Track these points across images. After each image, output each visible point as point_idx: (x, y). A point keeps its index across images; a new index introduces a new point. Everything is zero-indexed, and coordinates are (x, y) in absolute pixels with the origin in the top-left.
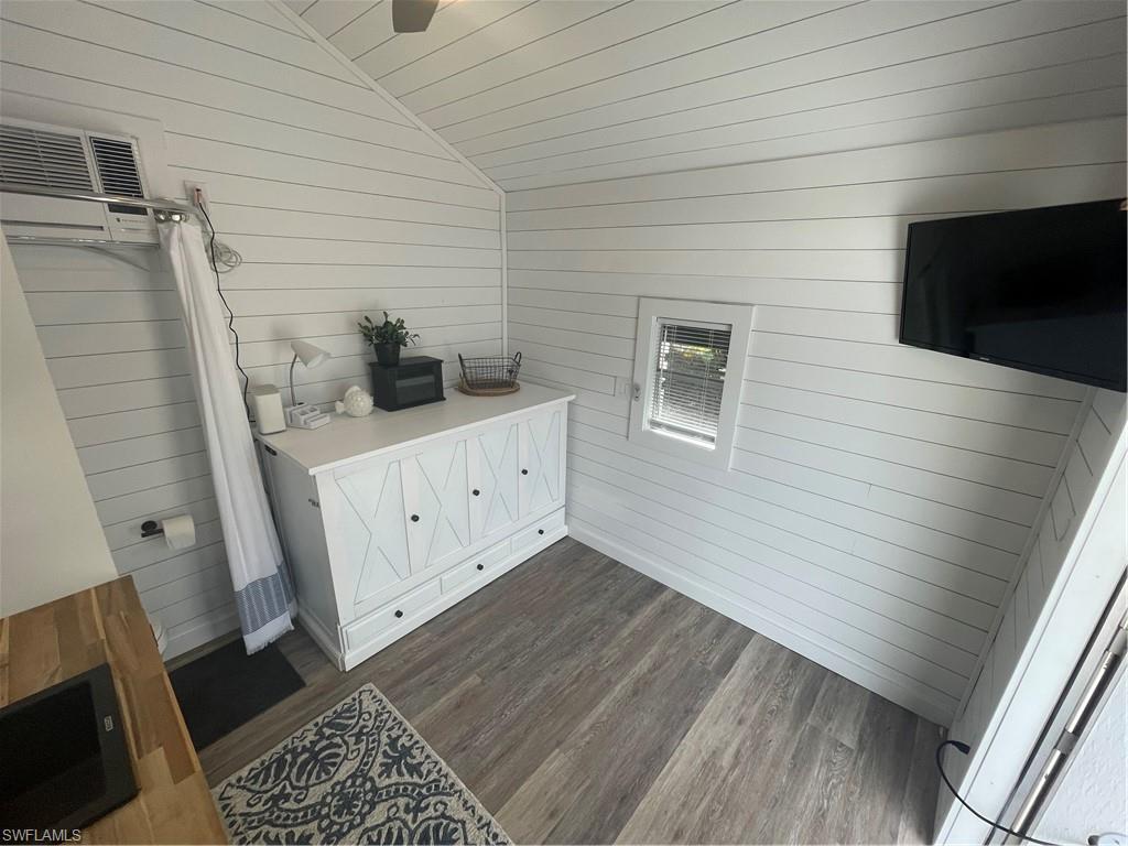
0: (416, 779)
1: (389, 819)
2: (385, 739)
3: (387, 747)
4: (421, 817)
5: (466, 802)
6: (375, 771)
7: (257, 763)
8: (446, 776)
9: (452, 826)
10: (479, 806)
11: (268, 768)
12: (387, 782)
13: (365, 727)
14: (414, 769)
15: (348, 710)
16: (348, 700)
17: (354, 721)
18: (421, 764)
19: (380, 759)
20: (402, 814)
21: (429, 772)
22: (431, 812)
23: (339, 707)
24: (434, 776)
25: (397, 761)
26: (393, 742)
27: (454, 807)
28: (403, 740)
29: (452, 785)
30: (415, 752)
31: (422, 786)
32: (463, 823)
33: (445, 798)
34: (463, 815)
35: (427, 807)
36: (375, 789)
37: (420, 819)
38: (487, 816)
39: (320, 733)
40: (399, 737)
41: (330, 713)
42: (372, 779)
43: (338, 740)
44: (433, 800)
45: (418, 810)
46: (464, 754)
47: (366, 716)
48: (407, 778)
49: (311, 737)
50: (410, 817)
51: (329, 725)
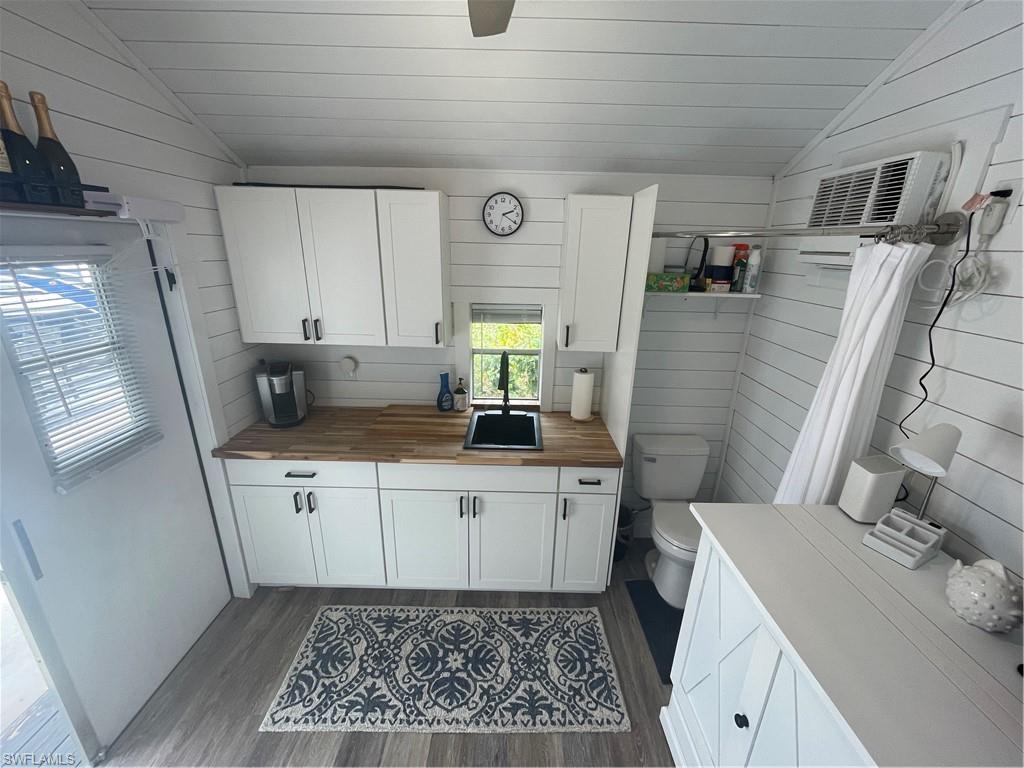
0: (506, 704)
1: (497, 675)
2: (556, 705)
3: (549, 702)
4: (479, 691)
5: (458, 722)
6: (537, 685)
7: (602, 631)
8: (488, 724)
9: (455, 704)
10: (446, 728)
11: (594, 636)
12: (522, 687)
13: (582, 699)
14: (514, 709)
15: (609, 697)
16: (621, 701)
17: (594, 695)
18: (514, 715)
19: (544, 693)
20: (493, 683)
21: (502, 715)
22: (476, 698)
23: (618, 692)
24: (496, 715)
25: (532, 703)
26: (550, 709)
27: (464, 713)
28: (545, 716)
29: (478, 723)
30: (527, 718)
31: (497, 705)
32: (448, 711)
33: (475, 712)
34: (453, 714)
35: (481, 698)
36: (523, 678)
37: (479, 689)
38: (436, 728)
39: (600, 670)
40: (551, 716)
41: (616, 683)
42: (533, 680)
43: (585, 677)
44: (481, 705)
45: (485, 692)
46: (493, 755)
47: (593, 705)
48: (513, 699)
49: (600, 664)
50: (486, 686)
51: (604, 678)
